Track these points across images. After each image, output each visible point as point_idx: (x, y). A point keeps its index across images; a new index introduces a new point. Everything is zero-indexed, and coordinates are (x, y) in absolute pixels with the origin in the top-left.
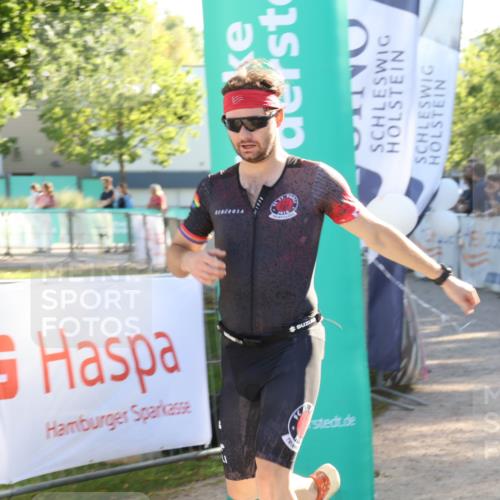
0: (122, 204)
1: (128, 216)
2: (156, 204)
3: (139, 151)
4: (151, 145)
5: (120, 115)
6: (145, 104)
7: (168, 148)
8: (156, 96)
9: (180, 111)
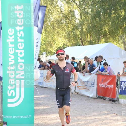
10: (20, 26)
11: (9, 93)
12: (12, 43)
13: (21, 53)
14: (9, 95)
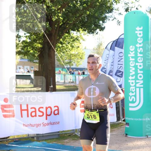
1: (75, 76)
10: (140, 44)
12: (132, 57)
13: (140, 66)
14: (131, 100)
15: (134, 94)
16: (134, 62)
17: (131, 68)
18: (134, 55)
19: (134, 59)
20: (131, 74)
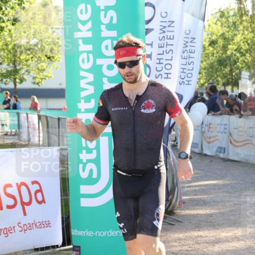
0: (15, 107)
1: (18, 114)
2: (34, 107)
3: (25, 77)
4: (31, 73)
5: (15, 56)
6: (29, 50)
7: (41, 75)
8: (36, 45)
9: (49, 54)
11: (84, 171)
12: (86, 41)
13: (110, 67)
14: (84, 175)
15: (93, 156)
16: (91, 56)
17: (82, 73)
18: (90, 34)
19: (90, 47)
20: (83, 94)
